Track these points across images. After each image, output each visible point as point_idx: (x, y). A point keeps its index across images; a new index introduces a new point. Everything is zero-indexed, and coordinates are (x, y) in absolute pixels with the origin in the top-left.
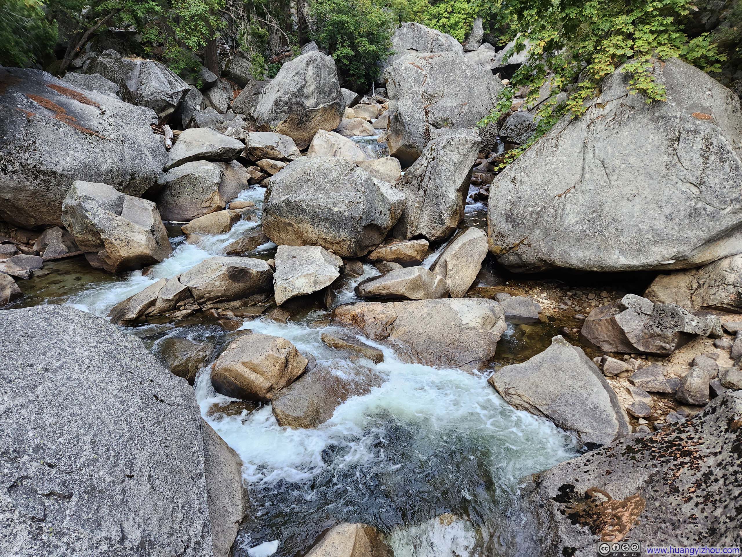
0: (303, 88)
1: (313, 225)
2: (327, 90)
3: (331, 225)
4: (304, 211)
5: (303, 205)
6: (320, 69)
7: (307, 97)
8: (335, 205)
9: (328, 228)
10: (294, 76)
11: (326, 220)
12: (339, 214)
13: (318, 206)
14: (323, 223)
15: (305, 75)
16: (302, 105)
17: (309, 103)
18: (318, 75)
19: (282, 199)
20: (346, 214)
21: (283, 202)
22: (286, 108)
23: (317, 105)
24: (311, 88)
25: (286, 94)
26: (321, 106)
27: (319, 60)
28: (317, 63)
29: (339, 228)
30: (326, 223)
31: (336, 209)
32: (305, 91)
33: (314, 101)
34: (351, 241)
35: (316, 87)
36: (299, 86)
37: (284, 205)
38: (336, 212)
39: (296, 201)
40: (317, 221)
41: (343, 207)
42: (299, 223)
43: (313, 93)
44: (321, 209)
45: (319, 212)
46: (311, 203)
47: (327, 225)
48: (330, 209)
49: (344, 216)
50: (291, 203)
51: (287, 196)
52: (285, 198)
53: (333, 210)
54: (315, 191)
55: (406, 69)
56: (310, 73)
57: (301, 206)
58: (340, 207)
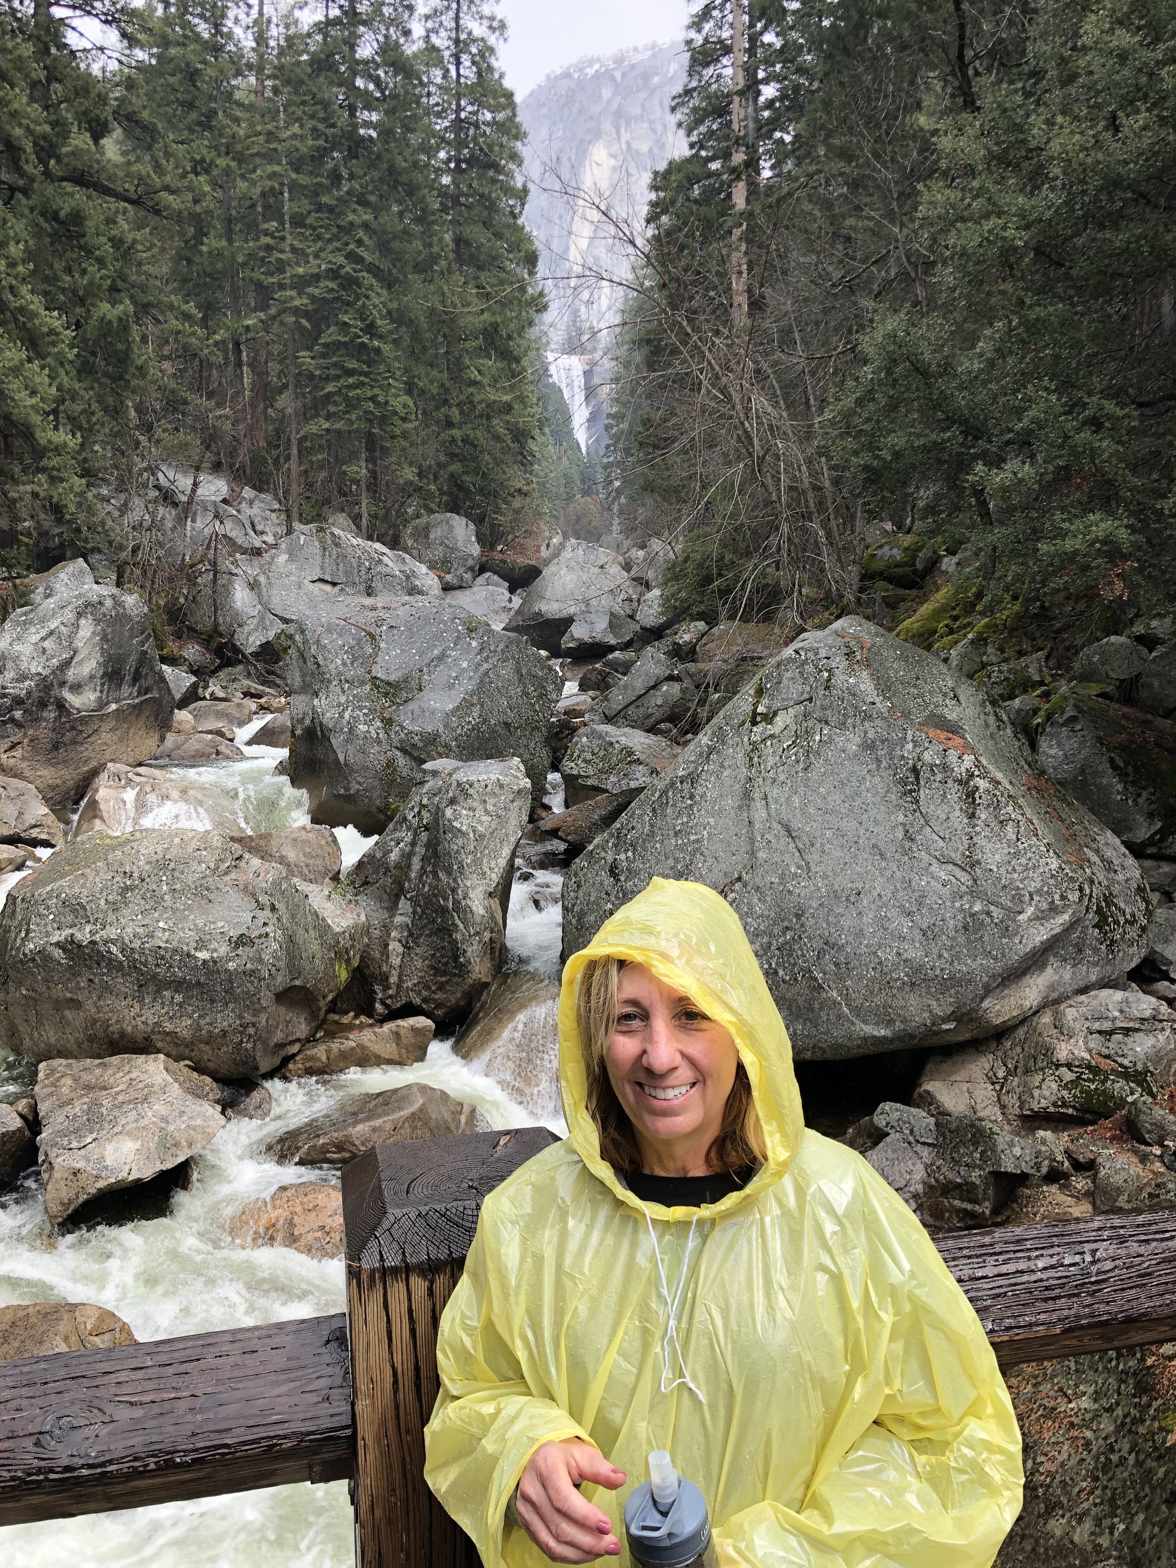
0: (66, 664)
1: (141, 1001)
4: (115, 967)
5: (114, 949)
6: (111, 624)
7: (76, 688)
8: (201, 945)
9: (181, 1005)
10: (43, 639)
11: (178, 985)
12: (213, 969)
13: (157, 951)
17: (82, 701)
18: (105, 638)
19: (54, 940)
20: (231, 966)
21: (58, 944)
22: (16, 714)
24: (85, 669)
25: (22, 678)
27: (109, 603)
28: (103, 610)
31: (203, 955)
32: (71, 674)
34: (242, 1033)
35: (101, 664)
36: (55, 662)
37: (58, 953)
39: (93, 942)
40: (151, 988)
41: (223, 949)
42: (99, 998)
43: (92, 677)
44: (163, 958)
45: (157, 965)
46: (136, 944)
47: (178, 998)
48: (188, 955)
49: (227, 971)
50: (80, 946)
51: (71, 930)
52: (64, 935)
53: (195, 958)
54: (147, 913)
55: (330, 629)
56: (86, 631)
57: (109, 952)
58: (215, 950)
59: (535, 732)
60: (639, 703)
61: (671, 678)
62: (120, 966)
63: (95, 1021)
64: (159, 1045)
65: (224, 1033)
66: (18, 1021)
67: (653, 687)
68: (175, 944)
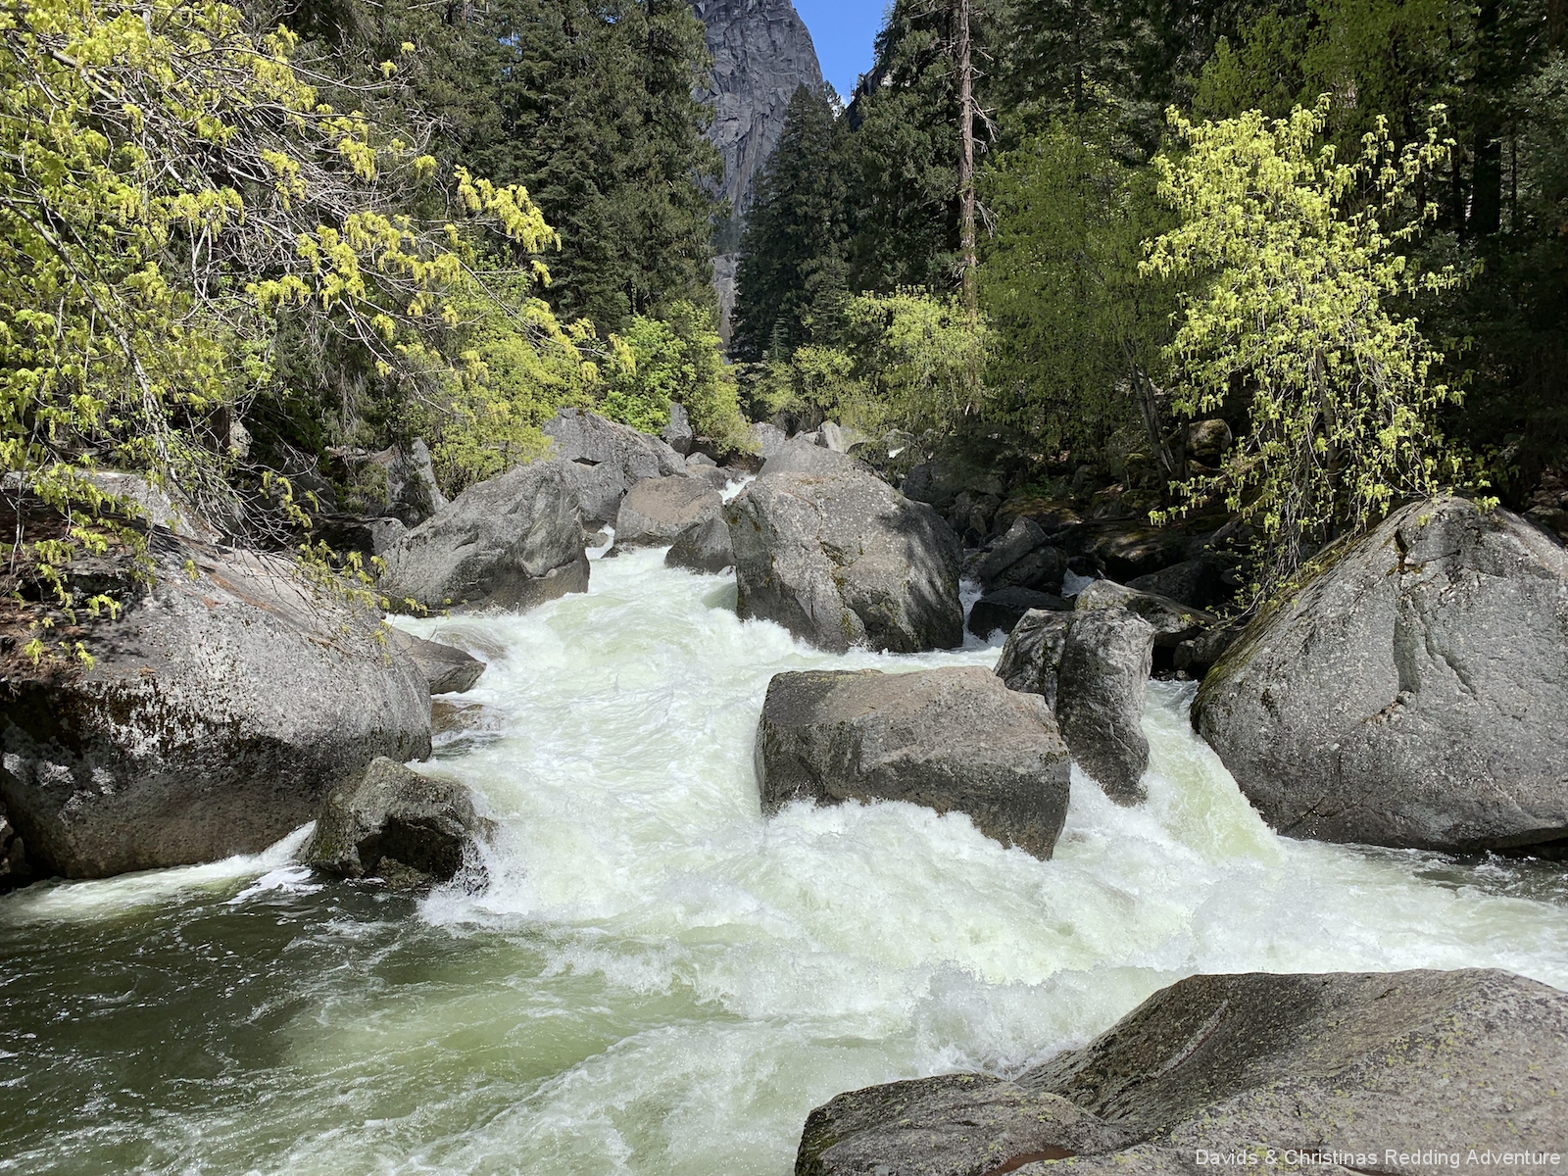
0: (526, 534)
2: (563, 539)
3: (1003, 807)
5: (945, 767)
7: (530, 556)
8: (1019, 762)
9: (995, 815)
10: (510, 512)
12: (1028, 781)
14: (986, 805)
15: (530, 509)
16: (521, 571)
17: (533, 566)
18: (553, 508)
19: (887, 760)
20: (1043, 779)
21: (891, 764)
23: (546, 569)
24: (538, 538)
26: (554, 573)
29: (1024, 810)
30: (993, 802)
31: (1021, 771)
32: (529, 543)
33: (541, 562)
35: (548, 533)
37: (891, 771)
41: (1036, 766)
43: (542, 544)
44: (987, 773)
45: (982, 780)
48: (1009, 770)
49: (1039, 784)
50: (915, 766)
51: (898, 752)
52: (895, 756)
53: (1015, 773)
54: (966, 735)
55: (781, 501)
56: (540, 504)
57: (941, 769)
58: (1030, 766)
60: (1019, 564)
67: (1031, 551)
68: (998, 761)
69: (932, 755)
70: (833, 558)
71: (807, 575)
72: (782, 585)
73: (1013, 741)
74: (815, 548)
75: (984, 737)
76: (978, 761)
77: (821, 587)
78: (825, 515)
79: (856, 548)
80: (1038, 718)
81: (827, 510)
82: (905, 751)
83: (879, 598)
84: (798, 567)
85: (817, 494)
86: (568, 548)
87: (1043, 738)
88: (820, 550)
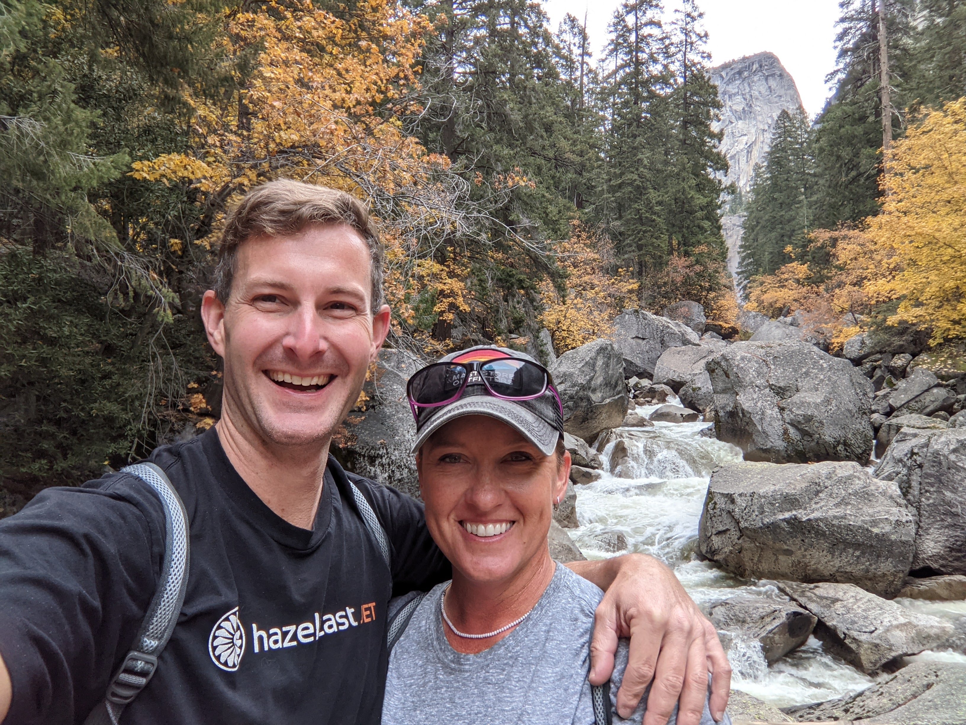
0: (591, 379)
1: (832, 553)
2: (613, 382)
3: (863, 553)
4: (820, 534)
5: (821, 524)
6: (609, 358)
7: (594, 391)
8: (875, 524)
9: (858, 557)
10: (583, 367)
11: (857, 546)
12: (882, 538)
13: (848, 528)
14: (851, 551)
15: (594, 365)
16: (589, 399)
17: (596, 397)
18: (607, 365)
19: (781, 517)
20: (893, 537)
21: (784, 520)
22: (571, 403)
23: (603, 399)
24: (599, 380)
25: (574, 386)
26: (608, 401)
29: (879, 556)
30: (856, 550)
31: (876, 530)
32: (593, 383)
33: (600, 395)
34: (895, 576)
35: (604, 379)
36: (588, 377)
37: (784, 525)
38: (877, 534)
39: (809, 520)
40: (841, 546)
41: (888, 528)
42: (805, 550)
43: (601, 385)
44: (851, 530)
45: (847, 535)
46: (835, 522)
47: (857, 553)
48: (867, 530)
49: (889, 540)
50: (800, 522)
51: (790, 513)
52: (787, 515)
53: (871, 532)
54: (837, 505)
55: (743, 359)
56: (600, 362)
57: (818, 526)
58: (883, 528)
59: (864, 416)
60: (917, 399)
61: (938, 385)
62: (824, 534)
63: (799, 562)
64: (839, 578)
65: (884, 575)
66: (746, 559)
67: (927, 391)
68: (860, 523)
69: (812, 516)
70: (778, 394)
71: (759, 404)
72: (743, 410)
73: (871, 511)
74: (765, 387)
75: (849, 507)
76: (844, 522)
77: (769, 412)
78: (773, 367)
79: (794, 388)
80: (891, 497)
81: (774, 364)
82: (794, 512)
83: (809, 419)
84: (753, 399)
85: (767, 354)
86: (616, 387)
87: (895, 510)
88: (768, 389)
